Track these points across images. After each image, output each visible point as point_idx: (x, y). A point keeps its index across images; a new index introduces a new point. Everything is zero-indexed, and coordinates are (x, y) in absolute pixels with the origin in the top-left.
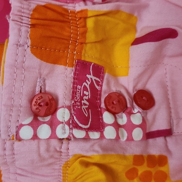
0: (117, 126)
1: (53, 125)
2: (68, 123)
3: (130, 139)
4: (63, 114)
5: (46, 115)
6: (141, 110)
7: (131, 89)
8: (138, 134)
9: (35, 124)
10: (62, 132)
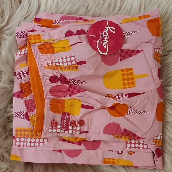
0: (73, 130)
1: (56, 129)
2: (60, 129)
3: (76, 133)
4: (59, 126)
5: (55, 127)
6: (80, 126)
7: (78, 120)
8: (78, 132)
9: (52, 129)
10: (58, 131)
